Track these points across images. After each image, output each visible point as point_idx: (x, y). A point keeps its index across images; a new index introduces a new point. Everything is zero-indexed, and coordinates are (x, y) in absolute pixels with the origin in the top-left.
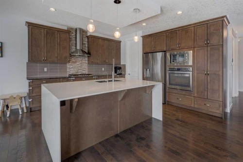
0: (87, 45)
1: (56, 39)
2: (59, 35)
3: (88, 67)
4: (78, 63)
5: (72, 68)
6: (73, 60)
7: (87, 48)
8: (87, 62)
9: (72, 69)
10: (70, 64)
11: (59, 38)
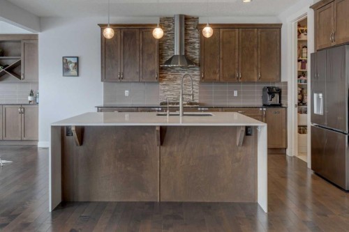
0: (197, 46)
1: (137, 42)
2: (141, 35)
3: (200, 89)
4: (179, 82)
5: (168, 90)
6: (170, 75)
7: (197, 52)
8: (197, 78)
9: (168, 93)
10: (164, 83)
11: (141, 40)
